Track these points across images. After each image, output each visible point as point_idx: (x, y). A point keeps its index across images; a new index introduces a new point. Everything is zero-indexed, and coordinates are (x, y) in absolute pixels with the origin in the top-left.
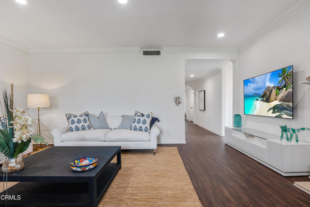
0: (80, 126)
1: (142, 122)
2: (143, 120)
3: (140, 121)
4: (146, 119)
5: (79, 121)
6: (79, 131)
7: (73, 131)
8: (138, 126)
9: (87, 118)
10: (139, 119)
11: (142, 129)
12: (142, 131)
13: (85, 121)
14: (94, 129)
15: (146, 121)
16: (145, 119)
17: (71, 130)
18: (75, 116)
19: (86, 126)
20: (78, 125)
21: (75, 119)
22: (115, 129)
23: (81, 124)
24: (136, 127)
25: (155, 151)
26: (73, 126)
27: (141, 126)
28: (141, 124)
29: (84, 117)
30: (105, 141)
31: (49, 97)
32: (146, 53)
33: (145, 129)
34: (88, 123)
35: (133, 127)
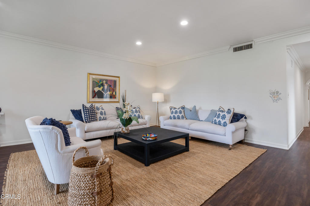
0: (176, 115)
1: (221, 117)
2: (223, 115)
3: (220, 116)
4: (226, 114)
5: (176, 112)
6: (175, 120)
7: (172, 119)
8: (217, 120)
9: (182, 111)
10: (219, 114)
11: (221, 124)
12: (221, 125)
13: (180, 112)
14: (187, 119)
15: (225, 116)
16: (224, 115)
17: (170, 118)
18: (175, 108)
19: (181, 116)
20: (175, 115)
21: (174, 111)
22: (202, 121)
23: (177, 115)
24: (216, 121)
25: (231, 147)
26: (172, 116)
27: (220, 121)
28: (220, 119)
29: (180, 109)
30: (189, 129)
31: (164, 96)
32: (236, 50)
33: (223, 124)
34: (183, 114)
35: (214, 121)
